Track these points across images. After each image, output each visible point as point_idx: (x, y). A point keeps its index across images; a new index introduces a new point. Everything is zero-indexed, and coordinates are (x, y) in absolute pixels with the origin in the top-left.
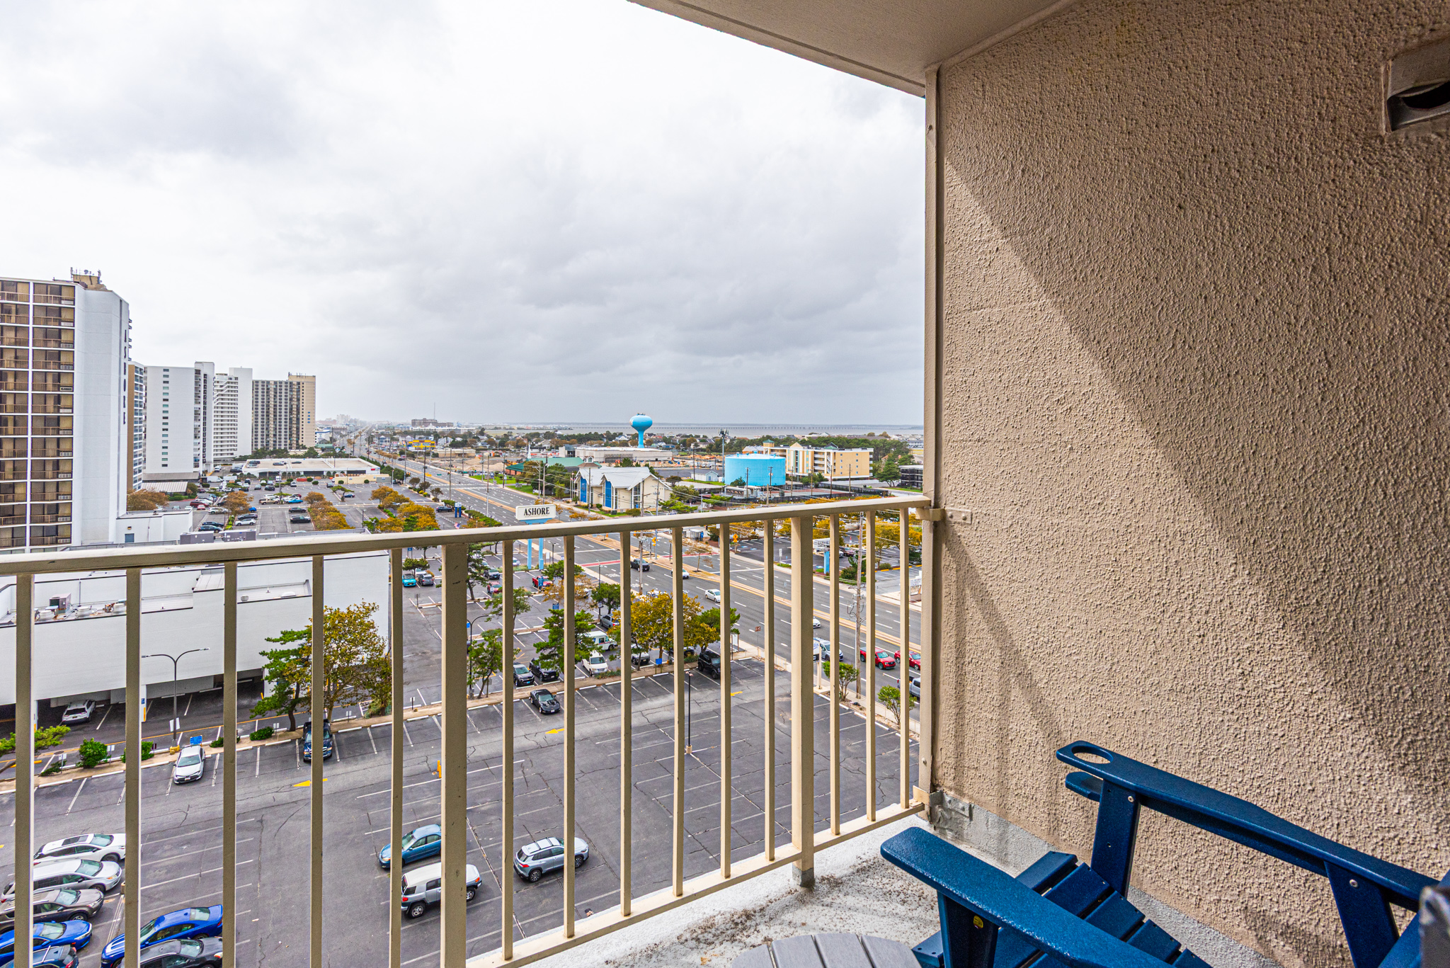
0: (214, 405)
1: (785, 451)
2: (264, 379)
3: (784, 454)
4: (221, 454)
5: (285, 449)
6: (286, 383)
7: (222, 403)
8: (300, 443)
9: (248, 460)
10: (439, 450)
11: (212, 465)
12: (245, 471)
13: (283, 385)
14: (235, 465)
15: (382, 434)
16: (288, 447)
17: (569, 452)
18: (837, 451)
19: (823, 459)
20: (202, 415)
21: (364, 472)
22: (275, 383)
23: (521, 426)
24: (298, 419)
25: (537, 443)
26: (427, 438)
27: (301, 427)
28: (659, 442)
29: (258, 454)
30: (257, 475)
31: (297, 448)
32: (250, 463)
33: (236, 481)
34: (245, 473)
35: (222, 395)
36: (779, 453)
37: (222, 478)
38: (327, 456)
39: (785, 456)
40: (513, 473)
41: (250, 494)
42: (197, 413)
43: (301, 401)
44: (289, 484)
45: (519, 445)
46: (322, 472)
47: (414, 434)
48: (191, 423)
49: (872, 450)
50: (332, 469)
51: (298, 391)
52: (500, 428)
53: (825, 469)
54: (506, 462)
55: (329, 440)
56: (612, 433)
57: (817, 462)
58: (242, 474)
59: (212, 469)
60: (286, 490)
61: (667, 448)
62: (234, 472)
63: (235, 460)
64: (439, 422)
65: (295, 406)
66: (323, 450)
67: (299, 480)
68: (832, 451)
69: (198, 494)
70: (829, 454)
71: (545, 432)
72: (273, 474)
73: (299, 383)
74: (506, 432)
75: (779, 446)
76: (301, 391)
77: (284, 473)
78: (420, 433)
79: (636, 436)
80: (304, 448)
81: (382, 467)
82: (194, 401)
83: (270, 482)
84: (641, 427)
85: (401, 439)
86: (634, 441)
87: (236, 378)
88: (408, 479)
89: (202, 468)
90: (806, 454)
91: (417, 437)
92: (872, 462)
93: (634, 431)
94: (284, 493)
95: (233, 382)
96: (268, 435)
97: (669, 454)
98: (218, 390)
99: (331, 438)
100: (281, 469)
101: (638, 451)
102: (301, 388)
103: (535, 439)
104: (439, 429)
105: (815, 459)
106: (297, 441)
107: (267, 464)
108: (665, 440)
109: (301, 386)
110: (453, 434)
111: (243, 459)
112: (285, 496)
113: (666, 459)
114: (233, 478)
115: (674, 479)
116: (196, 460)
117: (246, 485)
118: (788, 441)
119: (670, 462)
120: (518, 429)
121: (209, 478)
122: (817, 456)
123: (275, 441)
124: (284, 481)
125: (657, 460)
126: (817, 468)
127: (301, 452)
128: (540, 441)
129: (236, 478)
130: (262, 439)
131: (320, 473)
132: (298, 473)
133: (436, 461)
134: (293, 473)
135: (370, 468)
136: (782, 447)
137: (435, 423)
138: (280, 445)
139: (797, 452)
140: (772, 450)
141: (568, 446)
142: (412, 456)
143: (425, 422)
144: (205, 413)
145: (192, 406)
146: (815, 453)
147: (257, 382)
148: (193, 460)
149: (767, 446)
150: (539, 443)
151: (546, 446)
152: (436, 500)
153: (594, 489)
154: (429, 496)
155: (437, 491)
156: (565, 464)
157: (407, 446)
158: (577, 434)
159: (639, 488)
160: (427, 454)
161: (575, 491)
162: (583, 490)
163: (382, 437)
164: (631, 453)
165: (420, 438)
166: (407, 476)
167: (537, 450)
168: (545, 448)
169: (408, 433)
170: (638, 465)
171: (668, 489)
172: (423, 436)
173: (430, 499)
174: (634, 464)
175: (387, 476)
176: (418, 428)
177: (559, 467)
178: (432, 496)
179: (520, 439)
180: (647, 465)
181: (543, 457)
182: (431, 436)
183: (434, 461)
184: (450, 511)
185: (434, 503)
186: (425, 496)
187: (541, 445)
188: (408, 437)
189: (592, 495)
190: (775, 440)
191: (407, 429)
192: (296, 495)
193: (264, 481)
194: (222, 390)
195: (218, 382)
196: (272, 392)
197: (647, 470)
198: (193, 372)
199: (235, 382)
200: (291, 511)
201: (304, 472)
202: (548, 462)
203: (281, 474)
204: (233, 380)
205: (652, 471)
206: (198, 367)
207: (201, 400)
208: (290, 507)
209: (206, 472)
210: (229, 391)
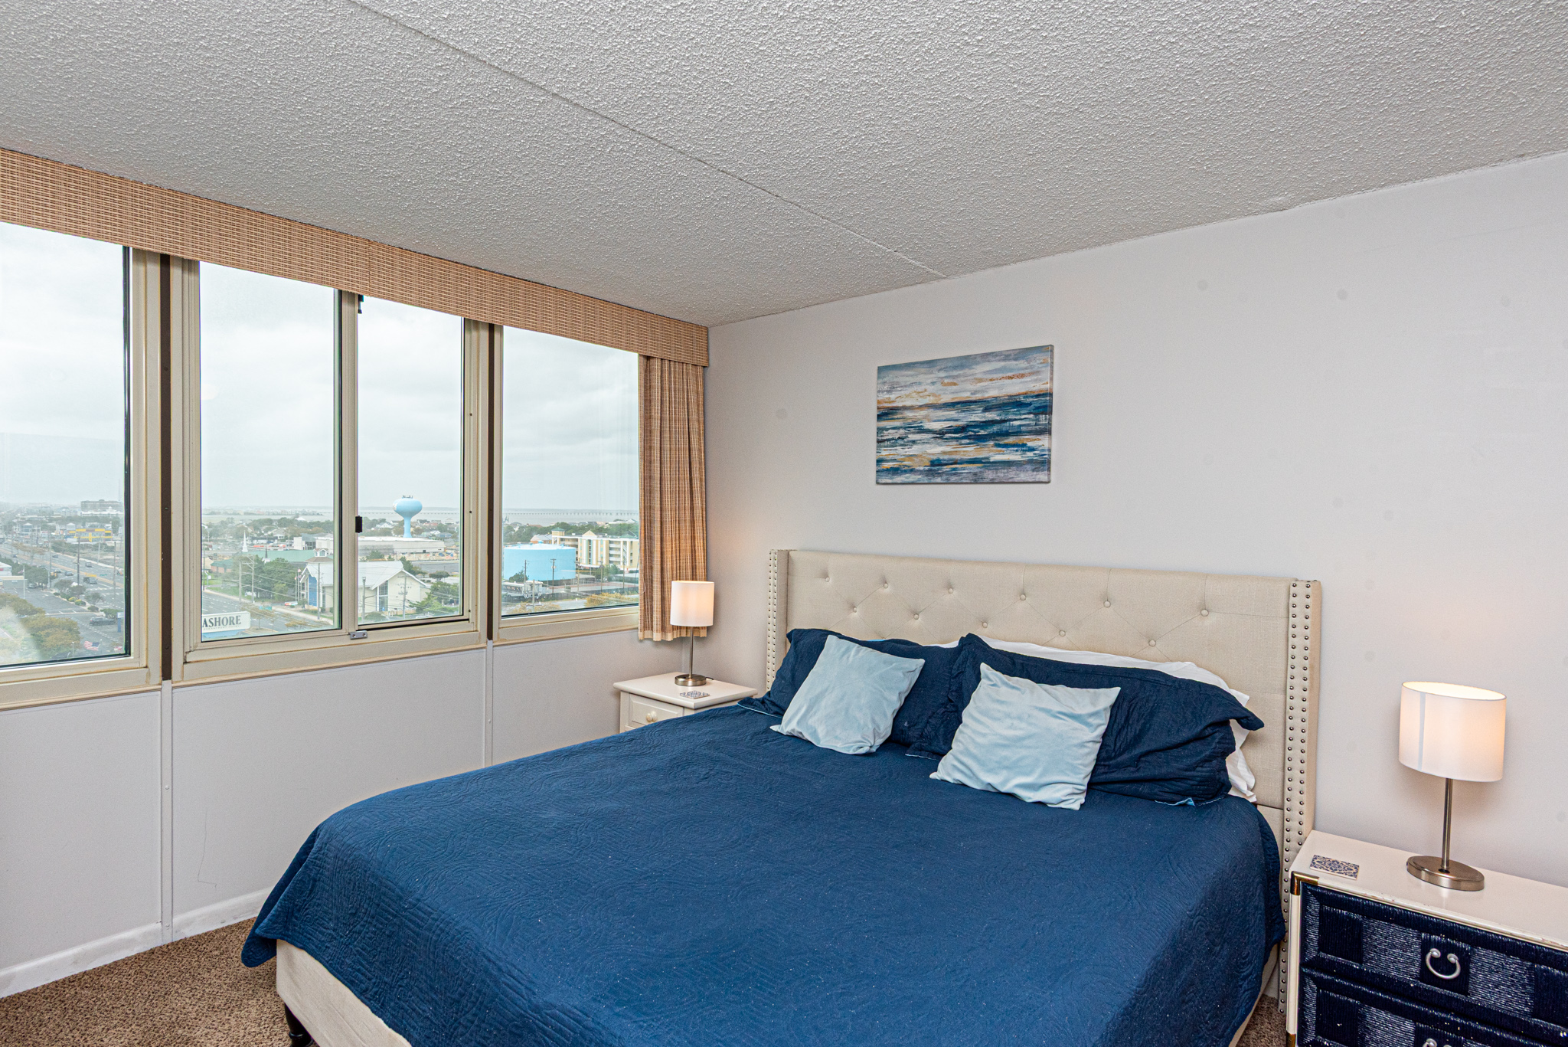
1: (577, 540)
3: (576, 543)
15: (29, 521)
17: (307, 543)
18: (633, 540)
19: (619, 549)
23: (250, 510)
25: (266, 531)
26: (102, 527)
28: (432, 530)
36: (570, 543)
39: (577, 546)
45: (240, 534)
47: (83, 520)
52: (219, 513)
53: (621, 559)
57: (612, 552)
61: (442, 538)
68: (628, 540)
70: (625, 543)
71: (279, 517)
74: (224, 518)
75: (570, 534)
78: (95, 518)
79: (402, 523)
81: (15, 566)
84: (408, 513)
85: (58, 527)
86: (398, 529)
88: (55, 581)
90: (600, 543)
91: (88, 525)
93: (401, 518)
97: (441, 544)
101: (404, 543)
103: (264, 527)
105: (611, 549)
108: (441, 528)
113: (436, 550)
118: (581, 530)
119: (439, 554)
120: (246, 514)
122: (612, 546)
125: (424, 552)
126: (612, 559)
128: (270, 529)
136: (574, 536)
139: (590, 541)
140: (562, 540)
141: (306, 535)
142: (73, 549)
146: (611, 542)
149: (556, 535)
150: (270, 533)
151: (278, 535)
152: (93, 609)
153: (327, 590)
154: (84, 604)
155: (96, 597)
156: (290, 559)
157: (67, 537)
158: (324, 521)
159: (387, 587)
160: (95, 548)
161: (302, 592)
162: (313, 591)
163: (28, 524)
164: (391, 544)
165: (91, 526)
166: (53, 578)
167: (265, 541)
168: (276, 538)
169: (70, 519)
170: (390, 559)
171: (425, 587)
172: (96, 523)
173: (86, 608)
174: (386, 557)
175: (22, 578)
176: (89, 512)
177: (279, 562)
178: (88, 605)
179: (243, 527)
180: (403, 560)
181: (272, 549)
182: (108, 523)
183: (105, 557)
184: (110, 623)
185: (90, 613)
186: (77, 604)
187: (272, 534)
188: (71, 524)
189: (324, 597)
190: (566, 528)
191: (73, 515)
197: (399, 566)
202: (266, 556)
205: (408, 566)
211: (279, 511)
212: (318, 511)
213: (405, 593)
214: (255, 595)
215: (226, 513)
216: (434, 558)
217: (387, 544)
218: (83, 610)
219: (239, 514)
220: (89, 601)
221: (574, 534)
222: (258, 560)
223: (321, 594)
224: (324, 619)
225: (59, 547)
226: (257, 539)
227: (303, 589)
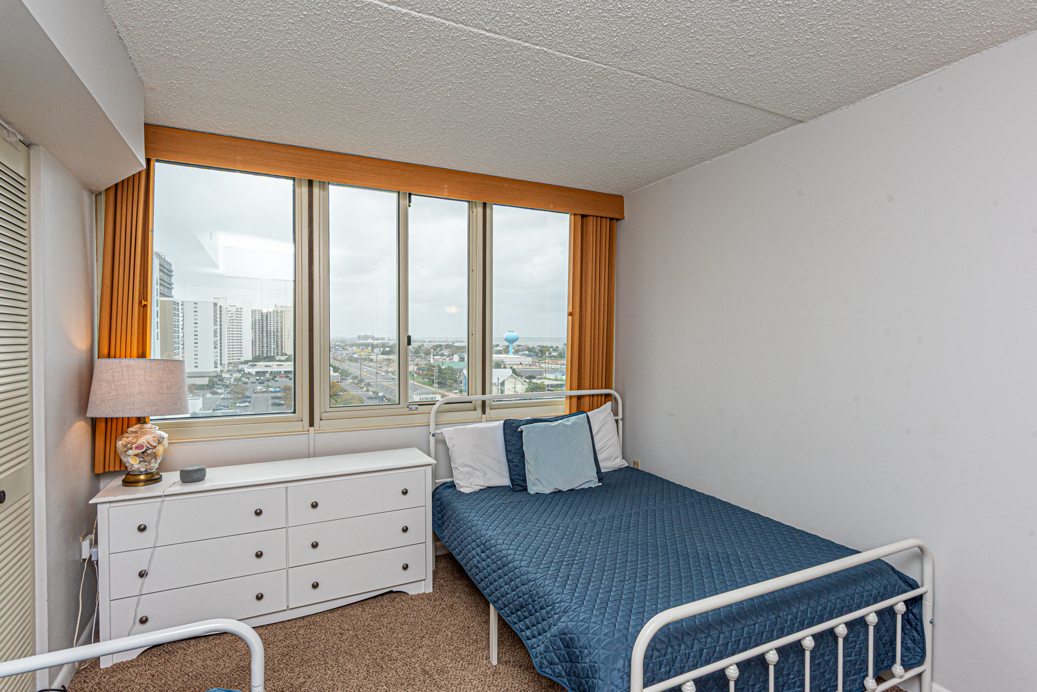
0: (227, 326)
2: (259, 310)
4: (233, 359)
5: (274, 356)
6: (274, 311)
7: (233, 325)
8: (284, 352)
9: (250, 363)
10: (373, 357)
11: (227, 366)
12: (247, 370)
13: (272, 314)
14: (241, 367)
15: (337, 345)
16: (276, 354)
17: (460, 358)
20: (219, 334)
22: (267, 313)
23: (431, 340)
24: (282, 336)
25: (440, 352)
26: (367, 349)
27: (284, 341)
28: (524, 351)
29: (256, 359)
30: (254, 373)
31: (282, 355)
32: (251, 365)
33: (242, 377)
34: (246, 372)
35: (233, 320)
37: (232, 375)
40: (421, 372)
41: (249, 386)
42: (215, 332)
43: (283, 324)
44: (274, 380)
45: (428, 353)
47: (358, 345)
48: (212, 339)
51: (282, 317)
54: (417, 365)
58: (245, 372)
59: (226, 369)
60: (271, 383)
61: (529, 356)
62: (239, 371)
63: (242, 363)
64: (376, 337)
65: (279, 327)
67: (281, 377)
69: (216, 386)
71: (446, 344)
72: (264, 373)
73: (281, 312)
74: (421, 344)
76: (284, 317)
77: (271, 372)
78: (363, 344)
79: (508, 347)
80: (286, 355)
81: (334, 368)
82: (213, 324)
83: (262, 378)
84: (511, 341)
85: (349, 349)
86: (506, 351)
87: (241, 309)
88: (351, 376)
89: (219, 369)
91: (360, 348)
93: (507, 344)
94: (270, 385)
95: (239, 312)
96: (263, 347)
97: (530, 359)
98: (230, 316)
100: (269, 370)
101: (509, 358)
102: (283, 315)
103: (439, 349)
104: (375, 342)
106: (282, 351)
107: (261, 366)
108: (529, 350)
109: (283, 313)
110: (384, 346)
111: (246, 362)
112: (270, 387)
113: (527, 363)
114: (238, 375)
115: (531, 377)
116: (216, 363)
117: (247, 380)
119: (530, 365)
120: (429, 342)
121: (224, 375)
123: (267, 351)
124: (272, 377)
127: (283, 358)
128: (441, 350)
129: (240, 375)
130: (259, 349)
132: (280, 372)
133: (371, 364)
134: (277, 372)
137: (373, 338)
138: (271, 353)
141: (460, 354)
142: (356, 360)
143: (366, 337)
144: (221, 332)
145: (212, 327)
147: (255, 311)
148: (213, 363)
150: (441, 352)
151: (446, 354)
152: (368, 391)
154: (363, 388)
155: (369, 384)
156: (455, 367)
157: (353, 354)
158: (463, 345)
159: (504, 384)
160: (365, 359)
161: (461, 385)
163: (337, 347)
164: (503, 359)
166: (350, 374)
167: (440, 357)
169: (352, 345)
170: (505, 368)
171: (524, 384)
172: (364, 347)
173: (364, 390)
174: (502, 366)
175: (337, 374)
176: (361, 341)
177: (449, 368)
178: (365, 389)
179: (429, 349)
180: (511, 368)
181: (444, 361)
183: (370, 364)
184: (376, 398)
185: (366, 393)
186: (361, 388)
187: (443, 353)
188: (354, 347)
191: (354, 342)
192: (277, 387)
193: (258, 378)
194: (232, 317)
195: (230, 311)
196: (265, 318)
197: (510, 371)
198: (213, 305)
199: (241, 312)
200: (273, 398)
201: (284, 371)
202: (443, 365)
203: (269, 372)
204: (239, 310)
205: (514, 371)
206: (216, 301)
207: (218, 323)
208: (273, 395)
209: (222, 371)
210: (237, 317)
211: (445, 340)
213: (515, 388)
214: (438, 386)
215: (420, 342)
216: (527, 367)
217: (501, 359)
218: (364, 391)
219: (426, 342)
220: (365, 387)
222: (439, 367)
225: (351, 359)
226: (436, 355)
227: (461, 383)
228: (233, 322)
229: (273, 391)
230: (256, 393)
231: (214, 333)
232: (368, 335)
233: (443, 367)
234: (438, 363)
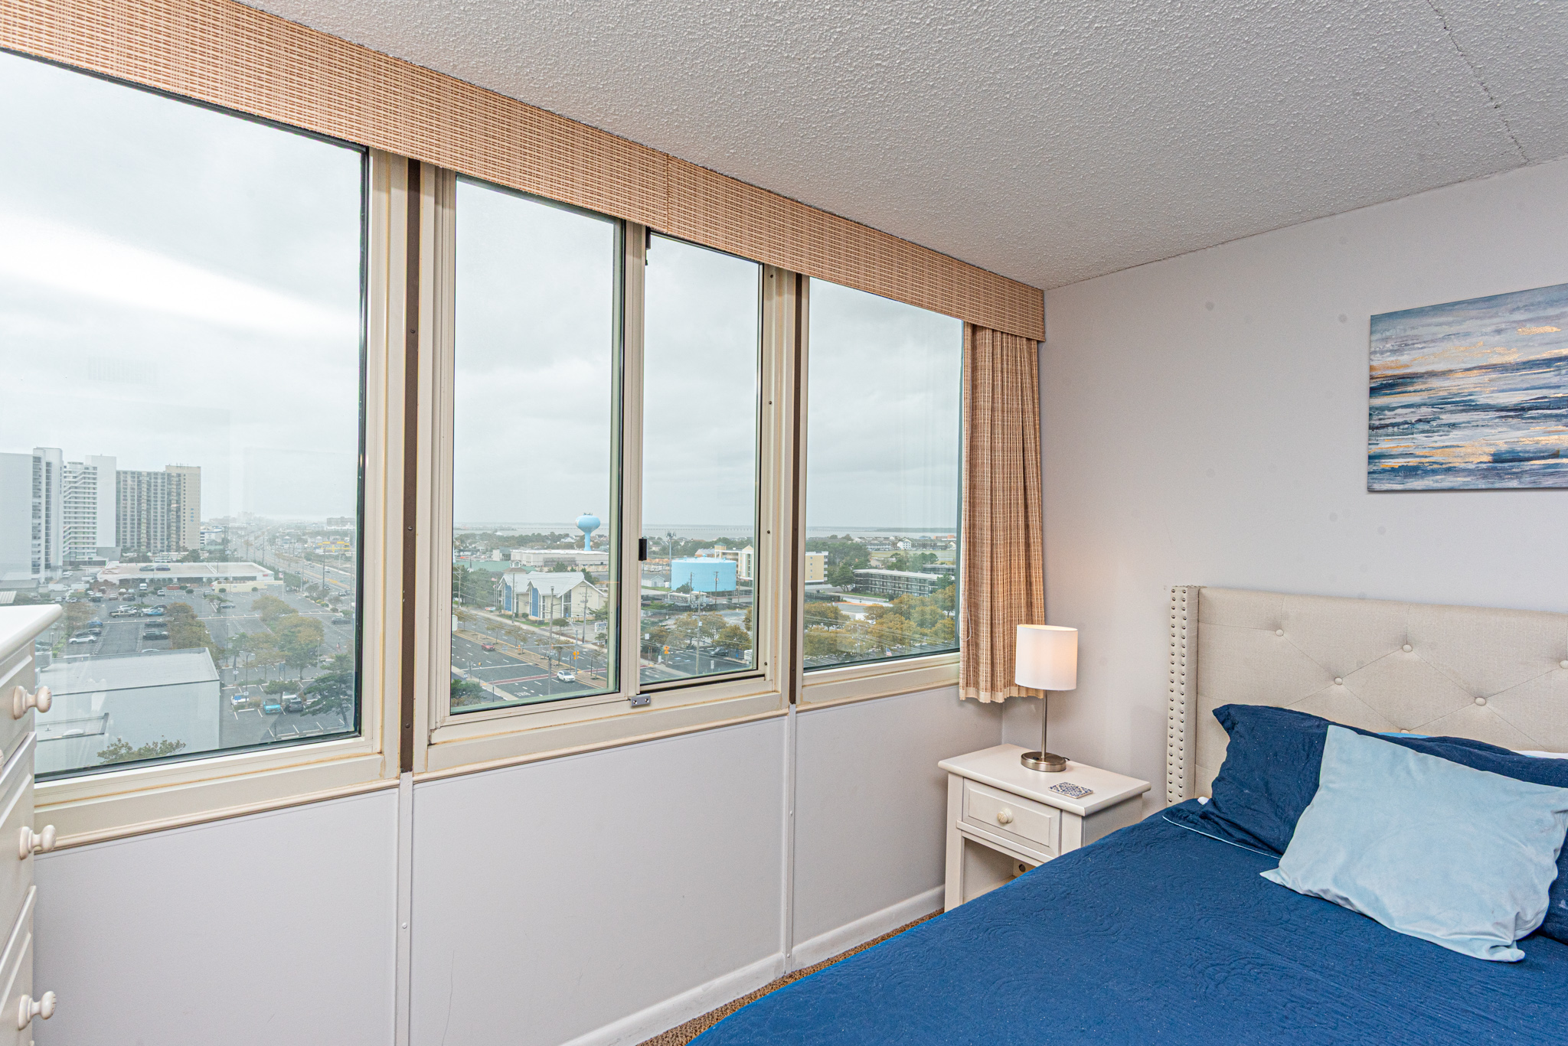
0: (62, 500)
1: (737, 554)
2: (134, 470)
3: (736, 557)
6: (163, 474)
7: (76, 498)
8: (181, 544)
13: (159, 477)
15: (288, 534)
16: (165, 549)
17: (503, 555)
20: (43, 512)
21: (254, 578)
22: (149, 474)
24: (179, 517)
25: (470, 544)
26: (342, 540)
27: (182, 526)
30: (118, 583)
31: (176, 551)
33: (87, 590)
34: (101, 580)
35: (76, 488)
36: (731, 557)
37: (69, 586)
38: (209, 560)
39: (737, 560)
41: (103, 605)
42: (36, 509)
43: (182, 496)
44: (154, 593)
46: (201, 579)
47: (326, 534)
48: (29, 521)
49: (826, 553)
50: (215, 574)
51: (178, 485)
55: (219, 541)
56: (557, 533)
58: (96, 582)
59: (59, 575)
60: (149, 599)
62: (86, 577)
65: (174, 502)
66: (210, 552)
67: (169, 588)
71: (481, 532)
72: (137, 581)
73: (179, 475)
75: (731, 549)
76: (183, 484)
77: (152, 580)
78: (336, 533)
79: (583, 538)
80: (185, 550)
81: (276, 572)
82: (31, 494)
83: (131, 591)
84: (587, 529)
85: (309, 540)
86: (581, 545)
87: (95, 468)
88: (307, 586)
89: (44, 575)
91: (332, 538)
92: (826, 566)
93: (582, 533)
95: (89, 475)
98: (70, 482)
99: (223, 540)
100: (149, 575)
101: (584, 555)
102: (182, 481)
103: (469, 541)
106: (177, 543)
107: (132, 570)
109: (182, 478)
111: (102, 564)
112: (146, 607)
116: (35, 565)
117: (99, 595)
118: (743, 544)
123: (148, 542)
124: (151, 589)
125: (602, 564)
127: (181, 555)
128: (475, 543)
130: (133, 539)
131: (199, 580)
132: (171, 580)
134: (164, 580)
135: (262, 574)
136: (734, 550)
139: (749, 554)
140: (724, 554)
141: (503, 548)
142: (320, 559)
144: (47, 509)
145: (30, 500)
147: (125, 473)
148: (30, 564)
149: (719, 549)
150: (473, 546)
151: (480, 548)
152: (335, 610)
153: (520, 597)
154: (327, 606)
155: (337, 599)
156: (491, 569)
157: (315, 548)
158: (517, 535)
159: (569, 597)
160: (336, 558)
161: (499, 599)
162: (508, 597)
163: (287, 537)
164: (573, 556)
165: (334, 539)
166: (304, 583)
167: (469, 553)
168: (479, 550)
169: (318, 533)
170: (573, 570)
171: (603, 596)
172: (337, 537)
173: (329, 609)
174: (569, 568)
175: (281, 583)
176: (333, 528)
177: (483, 572)
178: (331, 606)
180: (584, 571)
181: (475, 560)
182: (347, 536)
183: (345, 566)
186: (323, 605)
187: (475, 547)
188: (319, 537)
189: (517, 603)
190: (727, 543)
191: (320, 529)
192: (160, 606)
193: (123, 590)
194: (76, 482)
195: (70, 472)
196: (145, 486)
197: (581, 576)
198: (32, 459)
199: (94, 474)
200: (148, 626)
201: (179, 579)
202: (471, 567)
203: (147, 581)
204: (91, 470)
205: (588, 577)
206: (39, 454)
207: (43, 493)
208: (148, 620)
209: (48, 580)
210: (85, 483)
211: (481, 527)
212: (513, 527)
213: (586, 601)
214: (461, 601)
217: (570, 556)
218: (327, 611)
221: (734, 549)
222: (464, 570)
223: (515, 600)
224: (516, 623)
225: (309, 557)
226: (463, 551)
227: (500, 596)
228: (76, 492)
229: (150, 613)
230: (114, 617)
231: (34, 510)
232: (346, 517)
233: (471, 570)
234: (462, 564)
